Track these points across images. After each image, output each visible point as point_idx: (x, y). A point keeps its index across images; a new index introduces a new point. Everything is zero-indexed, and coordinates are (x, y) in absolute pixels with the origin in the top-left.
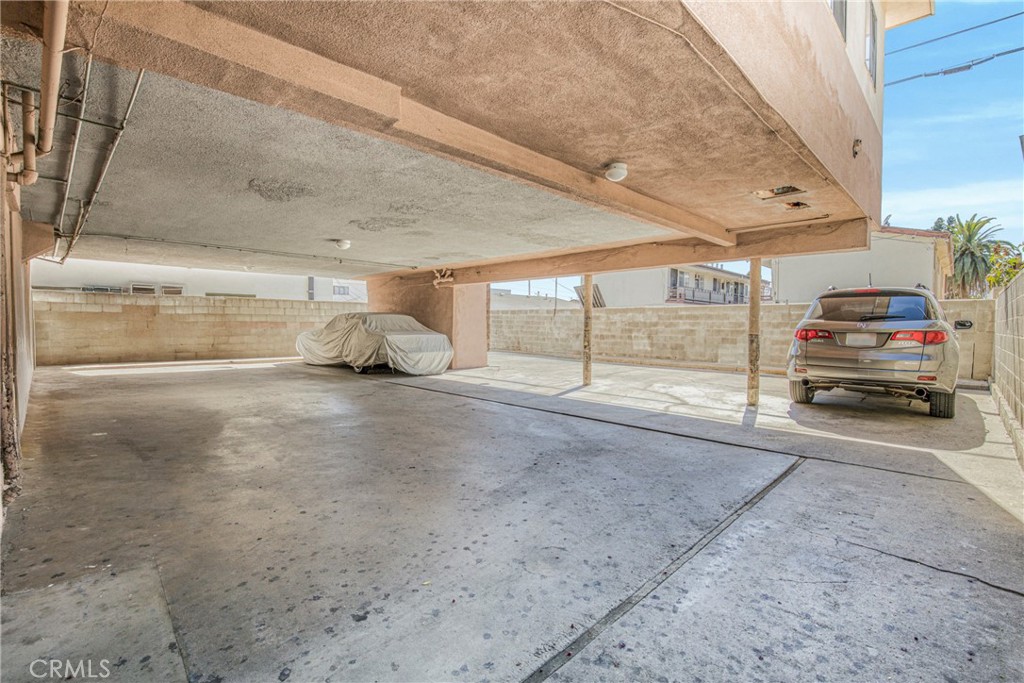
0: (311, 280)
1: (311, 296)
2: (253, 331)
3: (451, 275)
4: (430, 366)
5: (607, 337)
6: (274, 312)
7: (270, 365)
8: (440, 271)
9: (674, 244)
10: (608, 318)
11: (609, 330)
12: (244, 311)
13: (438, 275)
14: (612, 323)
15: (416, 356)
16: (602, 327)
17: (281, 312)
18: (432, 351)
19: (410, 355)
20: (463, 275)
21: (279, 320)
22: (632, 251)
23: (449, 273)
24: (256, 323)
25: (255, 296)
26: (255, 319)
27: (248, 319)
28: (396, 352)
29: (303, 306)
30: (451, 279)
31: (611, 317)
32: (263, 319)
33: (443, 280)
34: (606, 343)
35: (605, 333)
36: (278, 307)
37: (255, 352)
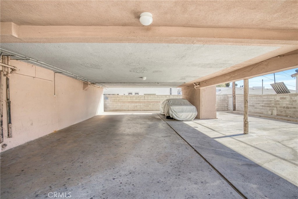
0: (171, 89)
1: (171, 94)
2: (151, 104)
3: (199, 84)
4: (187, 117)
5: (291, 108)
6: (157, 98)
7: (151, 114)
8: (195, 83)
9: (290, 54)
10: (291, 98)
11: (292, 105)
12: (149, 98)
13: (194, 85)
14: (294, 101)
15: (181, 114)
16: (287, 103)
17: (159, 99)
18: (188, 112)
19: (178, 113)
20: (202, 84)
21: (158, 101)
22: (266, 63)
23: (198, 83)
24: (152, 102)
25: (155, 94)
26: (152, 101)
27: (150, 101)
28: (173, 112)
29: (165, 97)
30: (199, 86)
31: (293, 98)
32: (154, 101)
33: (197, 86)
34: (290, 111)
35: (289, 106)
36: (158, 97)
37: (152, 110)
